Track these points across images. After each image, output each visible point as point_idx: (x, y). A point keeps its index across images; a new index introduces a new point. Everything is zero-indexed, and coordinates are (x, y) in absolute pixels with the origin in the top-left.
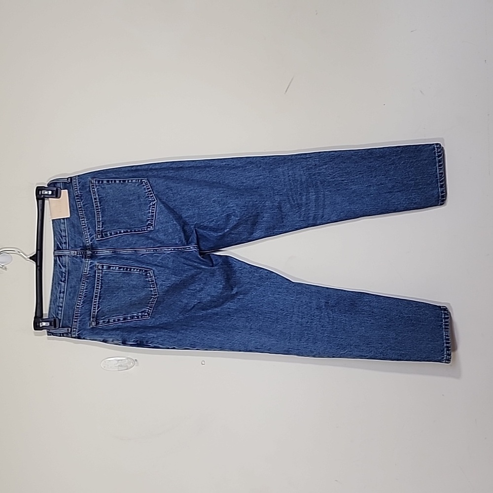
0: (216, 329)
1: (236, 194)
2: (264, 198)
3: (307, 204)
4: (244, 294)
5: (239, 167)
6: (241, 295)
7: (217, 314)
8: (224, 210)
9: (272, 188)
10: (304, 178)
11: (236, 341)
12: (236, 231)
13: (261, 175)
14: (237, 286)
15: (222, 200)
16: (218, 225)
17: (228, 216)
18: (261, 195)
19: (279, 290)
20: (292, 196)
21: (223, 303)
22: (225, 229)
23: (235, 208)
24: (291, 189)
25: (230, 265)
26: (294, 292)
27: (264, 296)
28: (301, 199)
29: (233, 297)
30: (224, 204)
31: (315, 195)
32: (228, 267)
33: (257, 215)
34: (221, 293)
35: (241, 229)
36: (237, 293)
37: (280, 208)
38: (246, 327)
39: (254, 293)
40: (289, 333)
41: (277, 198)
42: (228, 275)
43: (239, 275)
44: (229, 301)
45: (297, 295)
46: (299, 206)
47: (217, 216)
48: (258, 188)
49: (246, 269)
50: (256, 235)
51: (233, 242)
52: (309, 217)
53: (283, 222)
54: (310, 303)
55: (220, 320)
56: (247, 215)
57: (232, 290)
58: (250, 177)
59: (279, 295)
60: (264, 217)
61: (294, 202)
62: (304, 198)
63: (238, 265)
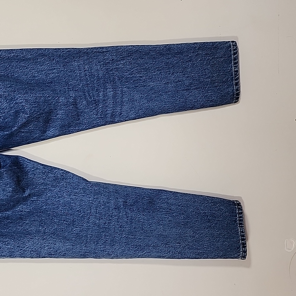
0: (6, 235)
1: (26, 88)
2: (57, 94)
3: (104, 100)
4: (38, 195)
5: (30, 59)
6: (35, 197)
7: (8, 218)
8: (12, 106)
9: (67, 83)
10: (101, 74)
11: (27, 248)
12: (26, 130)
13: (55, 69)
14: (30, 187)
15: (9, 95)
16: (6, 122)
17: (17, 113)
18: (54, 90)
19: (75, 190)
20: (88, 92)
21: (14, 206)
22: (13, 126)
23: (24, 104)
24: (88, 84)
25: (21, 165)
26: (92, 192)
27: (59, 197)
28: (98, 96)
29: (25, 199)
30: (11, 99)
31: (113, 91)
32: (18, 168)
33: (50, 112)
34: (11, 196)
35: (31, 127)
36: (29, 195)
37: (75, 104)
38: (39, 231)
39: (49, 195)
40: (86, 236)
41: (72, 94)
42: (18, 177)
43: (32, 176)
44: (21, 204)
45: (94, 196)
46: (96, 102)
47: (4, 113)
48: (51, 82)
49: (39, 169)
50: (49, 133)
51: (23, 141)
52: (107, 114)
53: (79, 119)
54: (108, 203)
55: (11, 225)
56: (38, 112)
57: (25, 192)
58: (42, 71)
59: (75, 196)
60: (57, 114)
61: (91, 98)
62: (101, 94)
63: (30, 166)
